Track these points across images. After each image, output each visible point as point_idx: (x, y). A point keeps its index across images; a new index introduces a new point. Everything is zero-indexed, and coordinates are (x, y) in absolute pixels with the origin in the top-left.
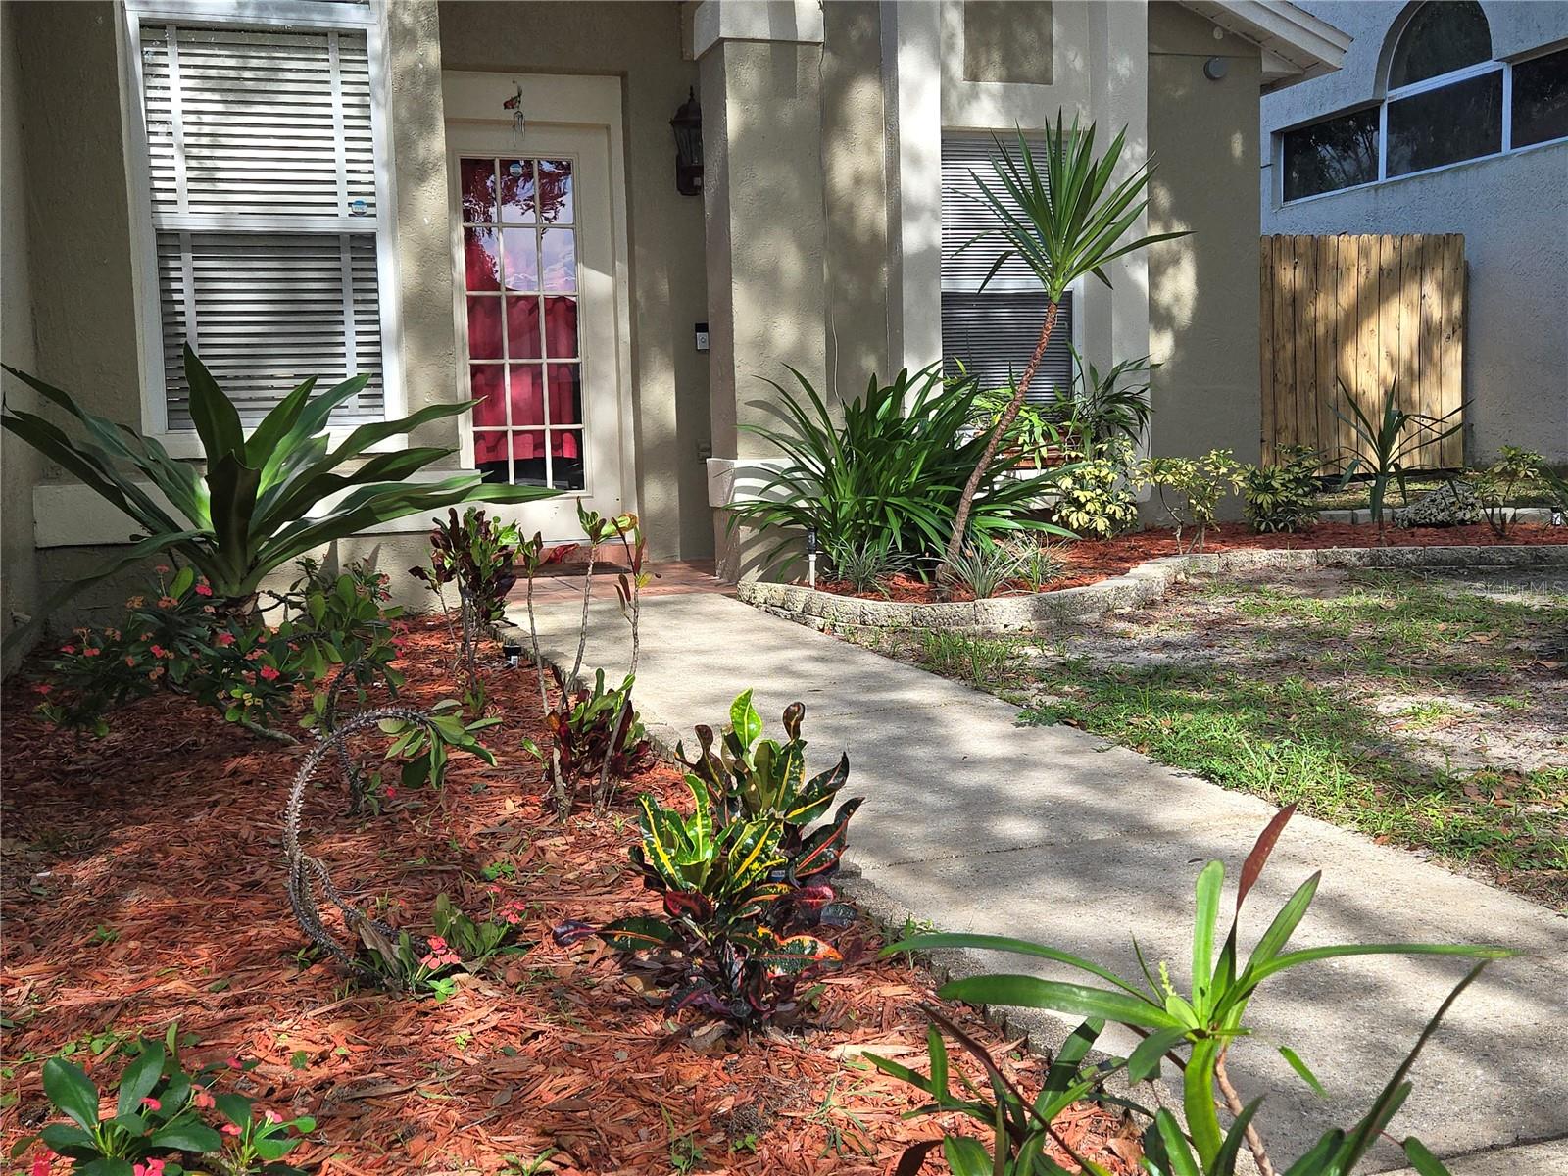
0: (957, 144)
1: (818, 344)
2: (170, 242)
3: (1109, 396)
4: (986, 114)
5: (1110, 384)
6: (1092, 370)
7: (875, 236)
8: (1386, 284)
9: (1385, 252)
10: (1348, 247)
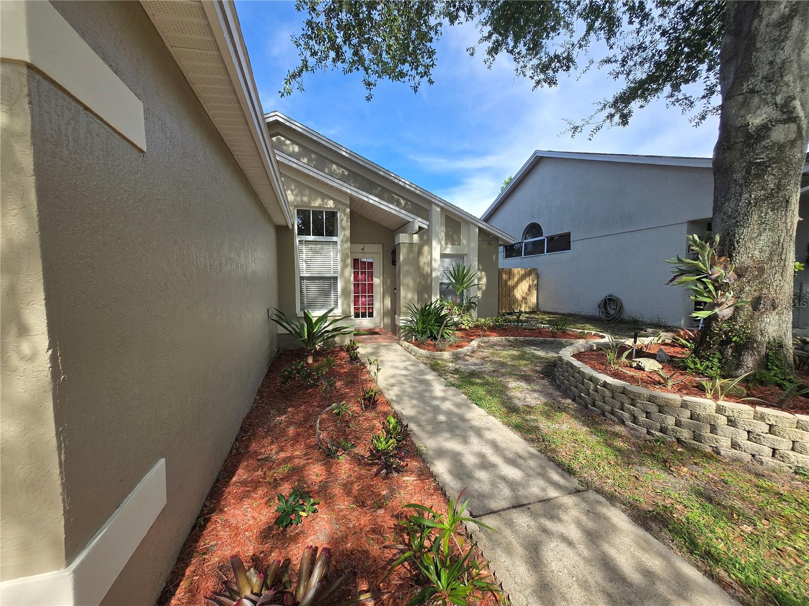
0: (443, 256)
1: (416, 297)
2: (302, 278)
3: (470, 303)
4: (448, 251)
5: (470, 300)
6: (467, 297)
7: (427, 273)
8: (523, 278)
9: (523, 272)
10: (516, 271)
